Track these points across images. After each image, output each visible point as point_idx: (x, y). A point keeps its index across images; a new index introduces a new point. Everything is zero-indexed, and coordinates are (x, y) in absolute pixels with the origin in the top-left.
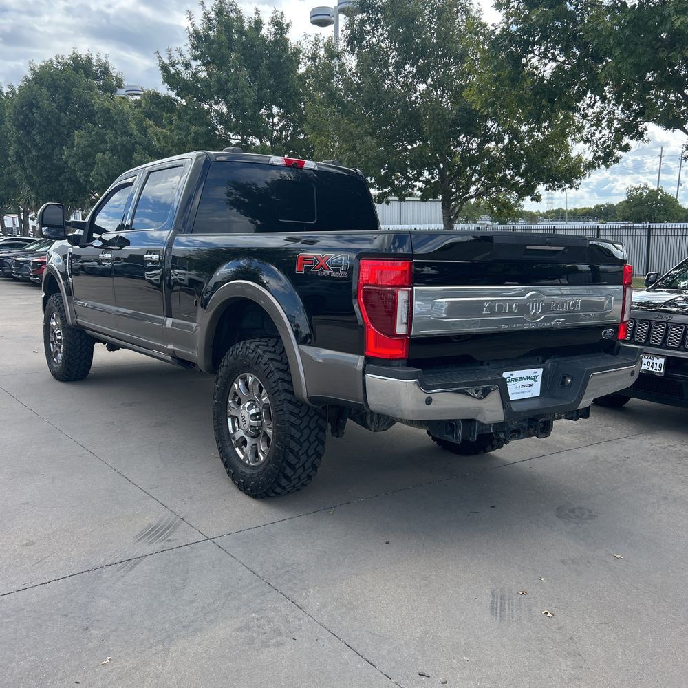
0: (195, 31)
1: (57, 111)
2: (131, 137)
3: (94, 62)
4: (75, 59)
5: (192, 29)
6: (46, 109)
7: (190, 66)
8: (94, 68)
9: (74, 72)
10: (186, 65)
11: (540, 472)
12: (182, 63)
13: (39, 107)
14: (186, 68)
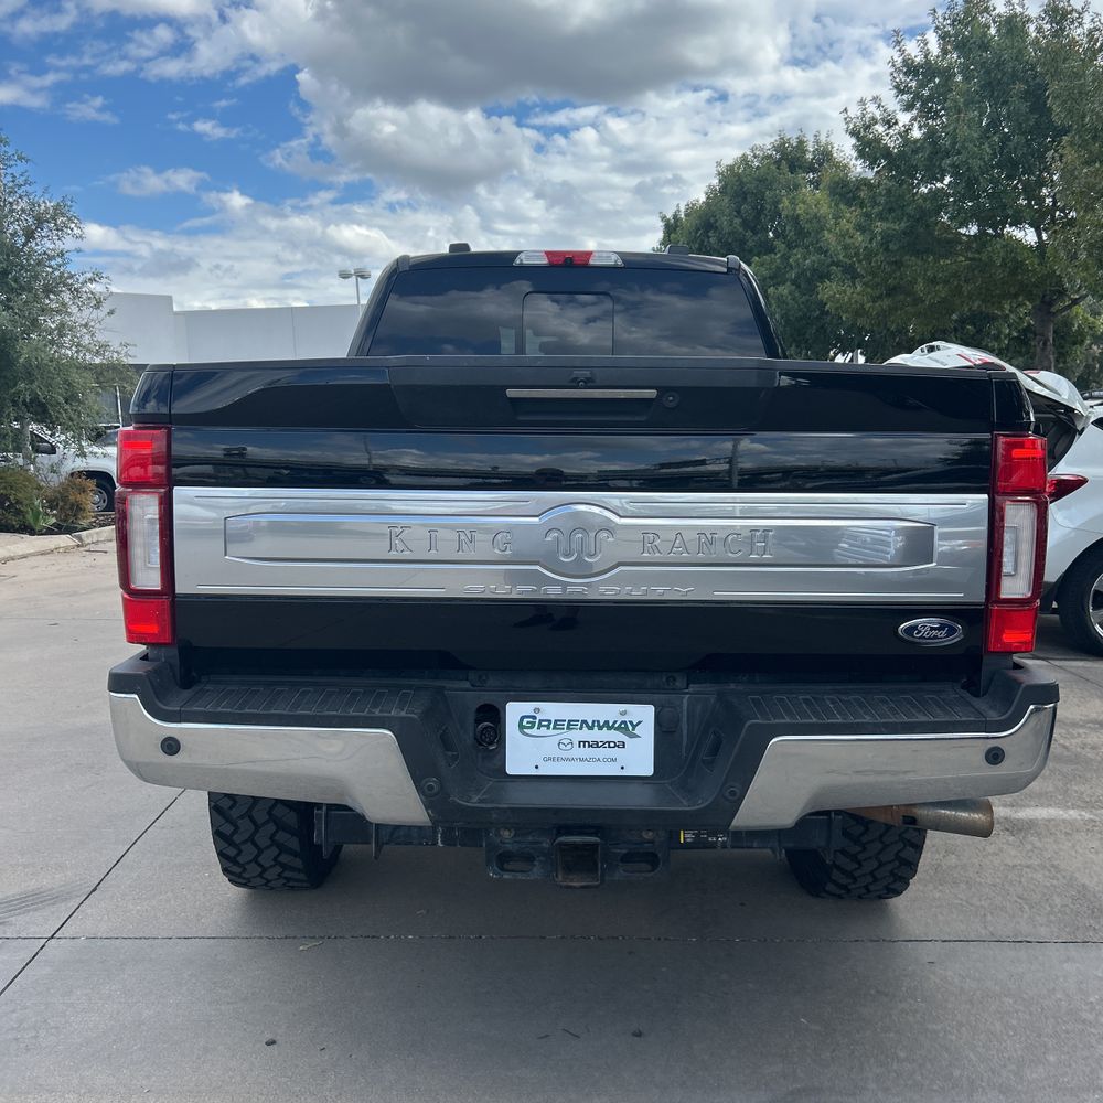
0: (904, 61)
3: (810, 146)
4: (781, 147)
5: (900, 60)
6: (726, 230)
7: (896, 123)
8: (809, 156)
9: (773, 167)
10: (888, 122)
11: (938, 981)
12: (883, 119)
13: (717, 228)
14: (889, 128)
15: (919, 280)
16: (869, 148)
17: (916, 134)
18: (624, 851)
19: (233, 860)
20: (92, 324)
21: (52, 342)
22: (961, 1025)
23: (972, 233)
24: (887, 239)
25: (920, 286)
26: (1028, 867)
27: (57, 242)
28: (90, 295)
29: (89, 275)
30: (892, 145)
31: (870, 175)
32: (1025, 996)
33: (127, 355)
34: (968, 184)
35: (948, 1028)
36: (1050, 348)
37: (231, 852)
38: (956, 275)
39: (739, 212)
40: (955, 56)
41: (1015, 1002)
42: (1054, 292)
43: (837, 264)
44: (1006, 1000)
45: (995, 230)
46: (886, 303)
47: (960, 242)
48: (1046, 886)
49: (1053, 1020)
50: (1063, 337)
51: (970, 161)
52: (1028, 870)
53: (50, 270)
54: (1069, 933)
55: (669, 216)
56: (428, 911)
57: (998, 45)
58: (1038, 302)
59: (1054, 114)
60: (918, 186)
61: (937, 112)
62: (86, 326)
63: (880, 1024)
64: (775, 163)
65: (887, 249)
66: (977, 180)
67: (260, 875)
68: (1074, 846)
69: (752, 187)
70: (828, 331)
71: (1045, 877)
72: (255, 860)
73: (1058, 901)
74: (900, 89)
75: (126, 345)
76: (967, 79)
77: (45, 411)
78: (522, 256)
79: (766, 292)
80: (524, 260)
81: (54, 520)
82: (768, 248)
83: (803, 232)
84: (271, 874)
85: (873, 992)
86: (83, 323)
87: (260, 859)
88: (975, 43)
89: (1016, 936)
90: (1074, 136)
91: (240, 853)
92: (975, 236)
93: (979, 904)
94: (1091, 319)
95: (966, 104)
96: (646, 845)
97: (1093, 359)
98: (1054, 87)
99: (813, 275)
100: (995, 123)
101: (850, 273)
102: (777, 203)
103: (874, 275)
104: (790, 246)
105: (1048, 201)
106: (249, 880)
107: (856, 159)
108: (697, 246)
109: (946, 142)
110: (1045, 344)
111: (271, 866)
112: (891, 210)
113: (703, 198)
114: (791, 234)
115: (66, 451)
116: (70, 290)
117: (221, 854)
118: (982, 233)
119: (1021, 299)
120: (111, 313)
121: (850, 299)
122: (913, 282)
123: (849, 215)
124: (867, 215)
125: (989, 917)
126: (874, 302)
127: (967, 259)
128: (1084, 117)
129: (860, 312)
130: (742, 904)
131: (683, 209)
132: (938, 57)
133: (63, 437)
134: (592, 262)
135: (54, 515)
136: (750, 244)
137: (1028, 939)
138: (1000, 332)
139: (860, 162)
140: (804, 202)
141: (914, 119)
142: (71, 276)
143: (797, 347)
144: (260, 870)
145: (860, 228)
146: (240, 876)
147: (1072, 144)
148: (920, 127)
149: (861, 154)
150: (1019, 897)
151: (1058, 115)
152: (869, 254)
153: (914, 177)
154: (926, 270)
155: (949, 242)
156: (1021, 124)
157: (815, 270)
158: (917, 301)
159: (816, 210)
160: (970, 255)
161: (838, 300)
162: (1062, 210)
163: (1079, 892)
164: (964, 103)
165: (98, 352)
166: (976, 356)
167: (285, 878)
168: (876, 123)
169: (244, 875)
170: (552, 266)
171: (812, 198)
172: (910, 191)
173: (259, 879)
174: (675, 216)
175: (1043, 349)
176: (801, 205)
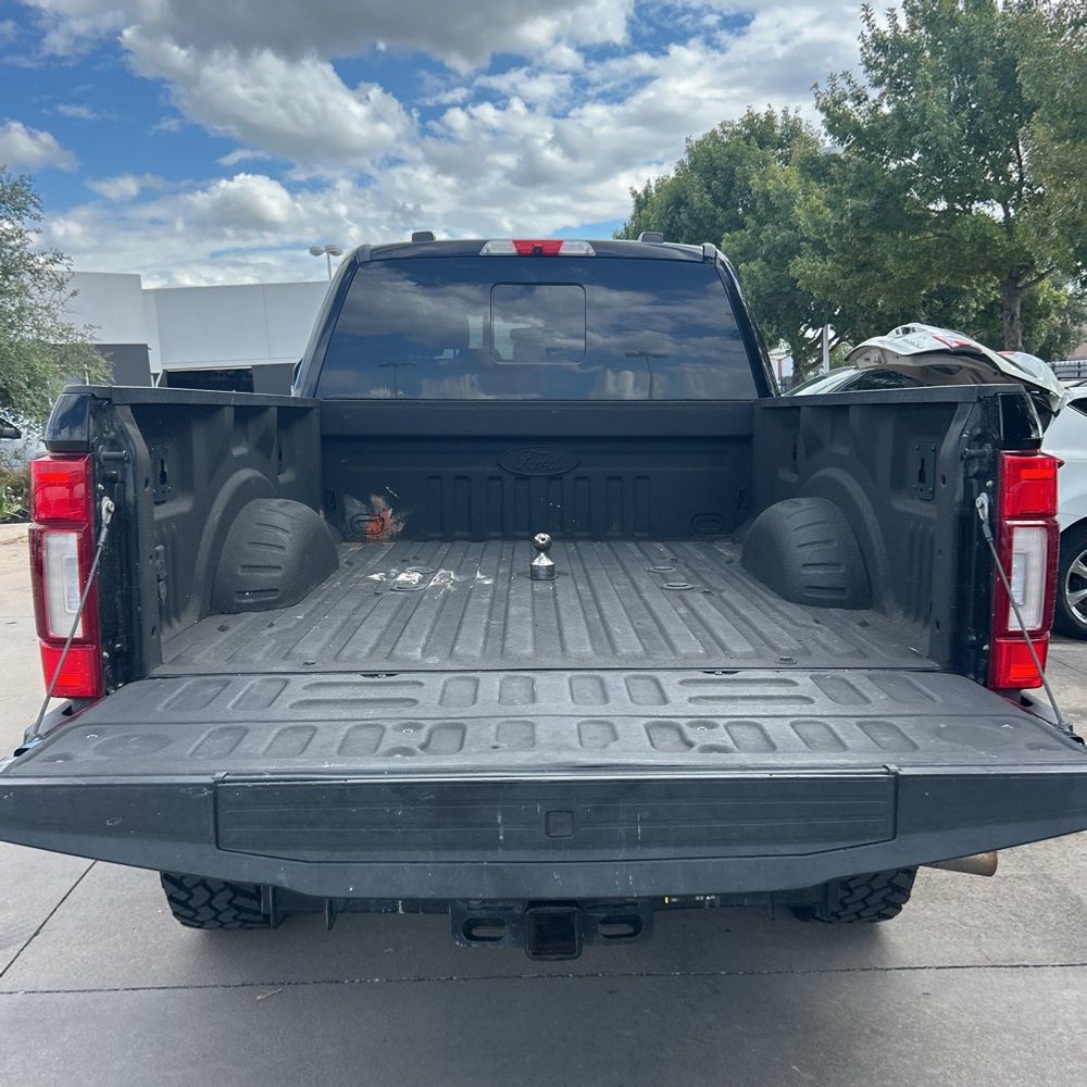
0: (874, 36)
1: (711, 206)
2: (796, 231)
3: (779, 122)
4: (750, 121)
5: (869, 34)
6: (698, 205)
7: (866, 99)
8: (778, 132)
9: (742, 143)
10: (858, 97)
11: (935, 1016)
12: (852, 95)
13: (687, 204)
14: (859, 104)
15: (889, 256)
16: (838, 124)
17: (886, 110)
18: (604, 915)
19: (184, 904)
20: (55, 306)
21: (12, 326)
22: (960, 1067)
23: (941, 209)
24: (857, 216)
25: (890, 262)
26: (1019, 878)
27: (16, 222)
28: (51, 276)
29: (51, 256)
30: (862, 121)
31: (840, 150)
32: (1025, 1030)
33: (91, 337)
34: (937, 160)
35: (948, 1072)
36: (1017, 322)
37: (183, 896)
38: (926, 250)
39: (709, 188)
40: (923, 31)
41: (1016, 1039)
42: (1021, 267)
43: (807, 240)
44: (1007, 1036)
45: (963, 206)
46: (857, 279)
47: (929, 218)
48: (1038, 900)
49: (1055, 1059)
50: (1029, 311)
51: (939, 137)
52: (1021, 882)
53: (9, 251)
54: (1066, 955)
55: (640, 191)
56: (396, 949)
57: (967, 20)
58: (1005, 278)
59: (1024, 89)
60: (887, 162)
61: (906, 88)
62: (47, 308)
63: (876, 1069)
64: (744, 139)
65: (857, 226)
66: (945, 156)
67: (215, 918)
68: (1065, 853)
69: (722, 162)
70: (799, 307)
71: (1039, 890)
72: (208, 904)
73: (1052, 916)
74: (870, 65)
75: (91, 327)
76: (935, 54)
77: (7, 396)
78: (489, 245)
79: (737, 268)
80: (490, 249)
81: (18, 507)
82: (739, 224)
83: (774, 208)
84: (226, 917)
85: (867, 1031)
86: (45, 305)
87: (213, 903)
88: (943, 18)
89: (1012, 960)
90: (1043, 112)
91: (191, 896)
92: (944, 211)
93: (971, 923)
94: (1055, 293)
95: (935, 80)
96: (628, 907)
97: (1055, 330)
98: (1024, 62)
99: (783, 251)
100: (962, 99)
101: (821, 248)
102: (746, 179)
103: (844, 250)
104: (761, 222)
105: (1015, 176)
106: (203, 922)
107: (826, 135)
108: (668, 222)
109: (915, 119)
110: (1012, 318)
111: (227, 909)
112: (861, 186)
113: (673, 175)
114: (762, 211)
115: (30, 436)
116: (30, 271)
117: (171, 898)
118: (951, 209)
119: (989, 274)
120: (74, 294)
121: (821, 276)
122: (883, 258)
123: (818, 190)
124: (838, 192)
125: (983, 940)
126: (845, 277)
127: (936, 234)
128: (1054, 94)
129: (831, 287)
130: (728, 931)
131: (653, 184)
132: (906, 32)
133: (26, 422)
134: (563, 251)
135: (19, 502)
136: (721, 219)
137: (1026, 963)
138: (968, 307)
139: (830, 137)
140: (774, 178)
141: (883, 94)
142: (32, 257)
143: (769, 323)
144: (213, 913)
145: (829, 204)
146: (192, 919)
147: (1041, 119)
148: (889, 103)
149: (831, 130)
150: (1014, 915)
151: (1028, 92)
152: (840, 231)
153: (883, 153)
154: (897, 246)
155: (918, 217)
156: (989, 100)
157: (785, 246)
158: (887, 277)
159: (785, 186)
160: (939, 231)
161: (809, 277)
162: (1030, 186)
163: (1073, 906)
164: (932, 79)
165: (61, 335)
166: (951, 338)
167: (242, 920)
168: (846, 99)
169: (196, 918)
170: (520, 255)
171: (782, 176)
172: (879, 167)
173: (213, 922)
174: (646, 191)
175: (1011, 324)
176: (770, 181)
